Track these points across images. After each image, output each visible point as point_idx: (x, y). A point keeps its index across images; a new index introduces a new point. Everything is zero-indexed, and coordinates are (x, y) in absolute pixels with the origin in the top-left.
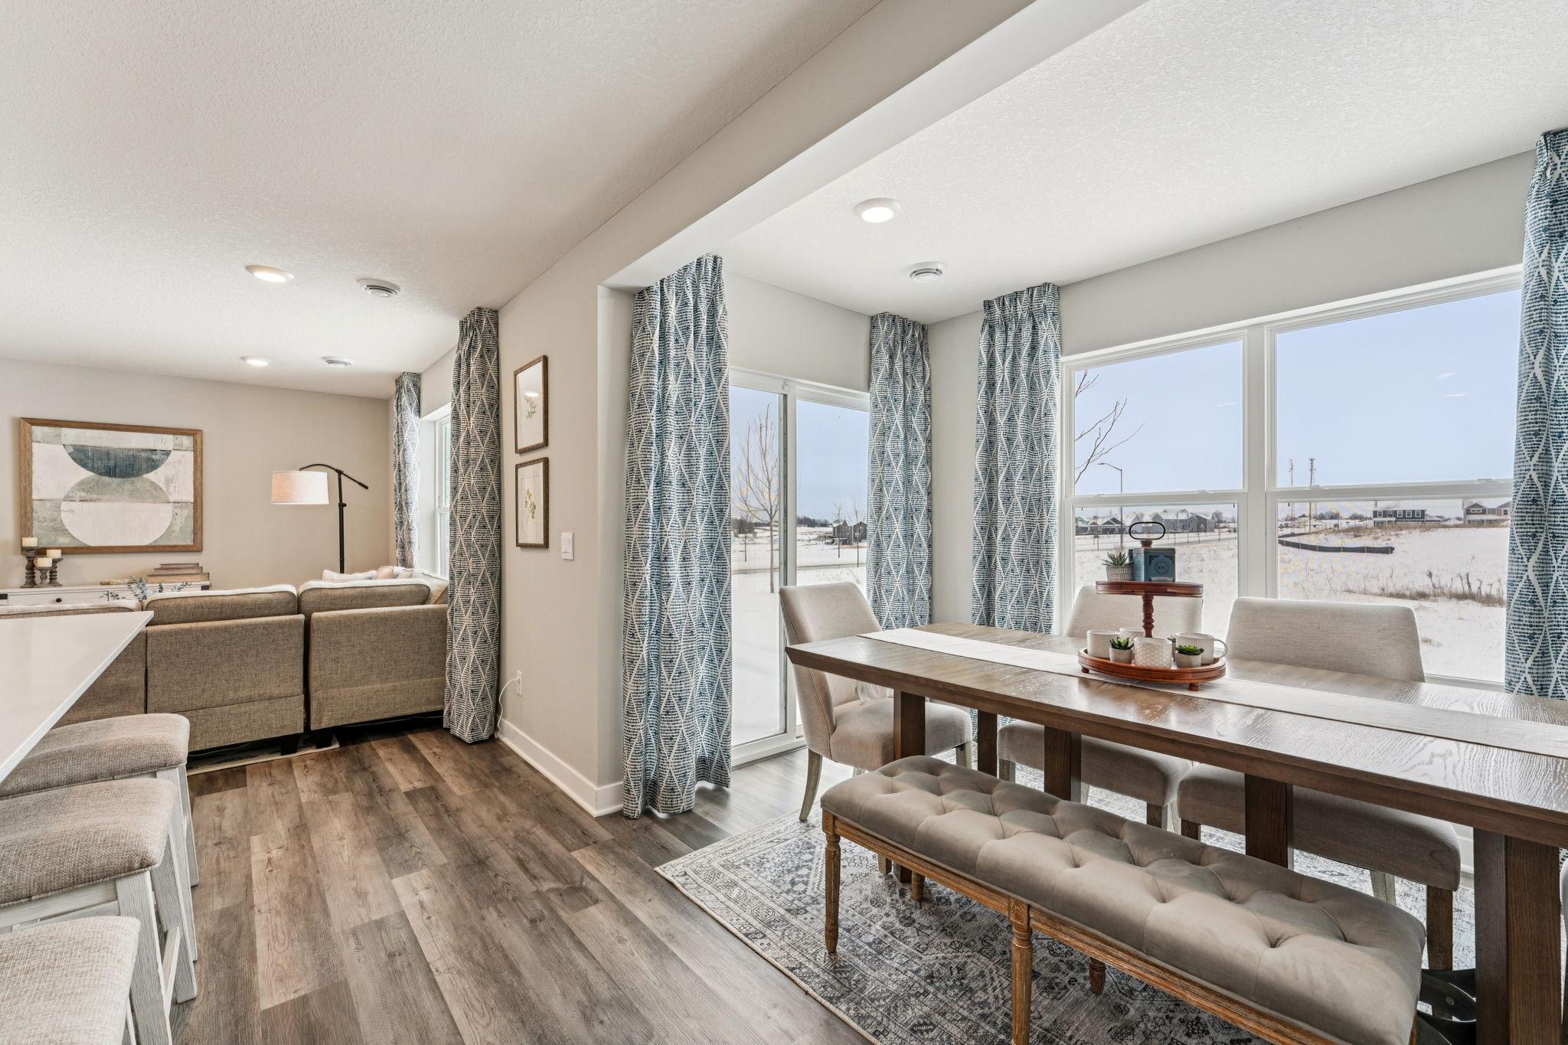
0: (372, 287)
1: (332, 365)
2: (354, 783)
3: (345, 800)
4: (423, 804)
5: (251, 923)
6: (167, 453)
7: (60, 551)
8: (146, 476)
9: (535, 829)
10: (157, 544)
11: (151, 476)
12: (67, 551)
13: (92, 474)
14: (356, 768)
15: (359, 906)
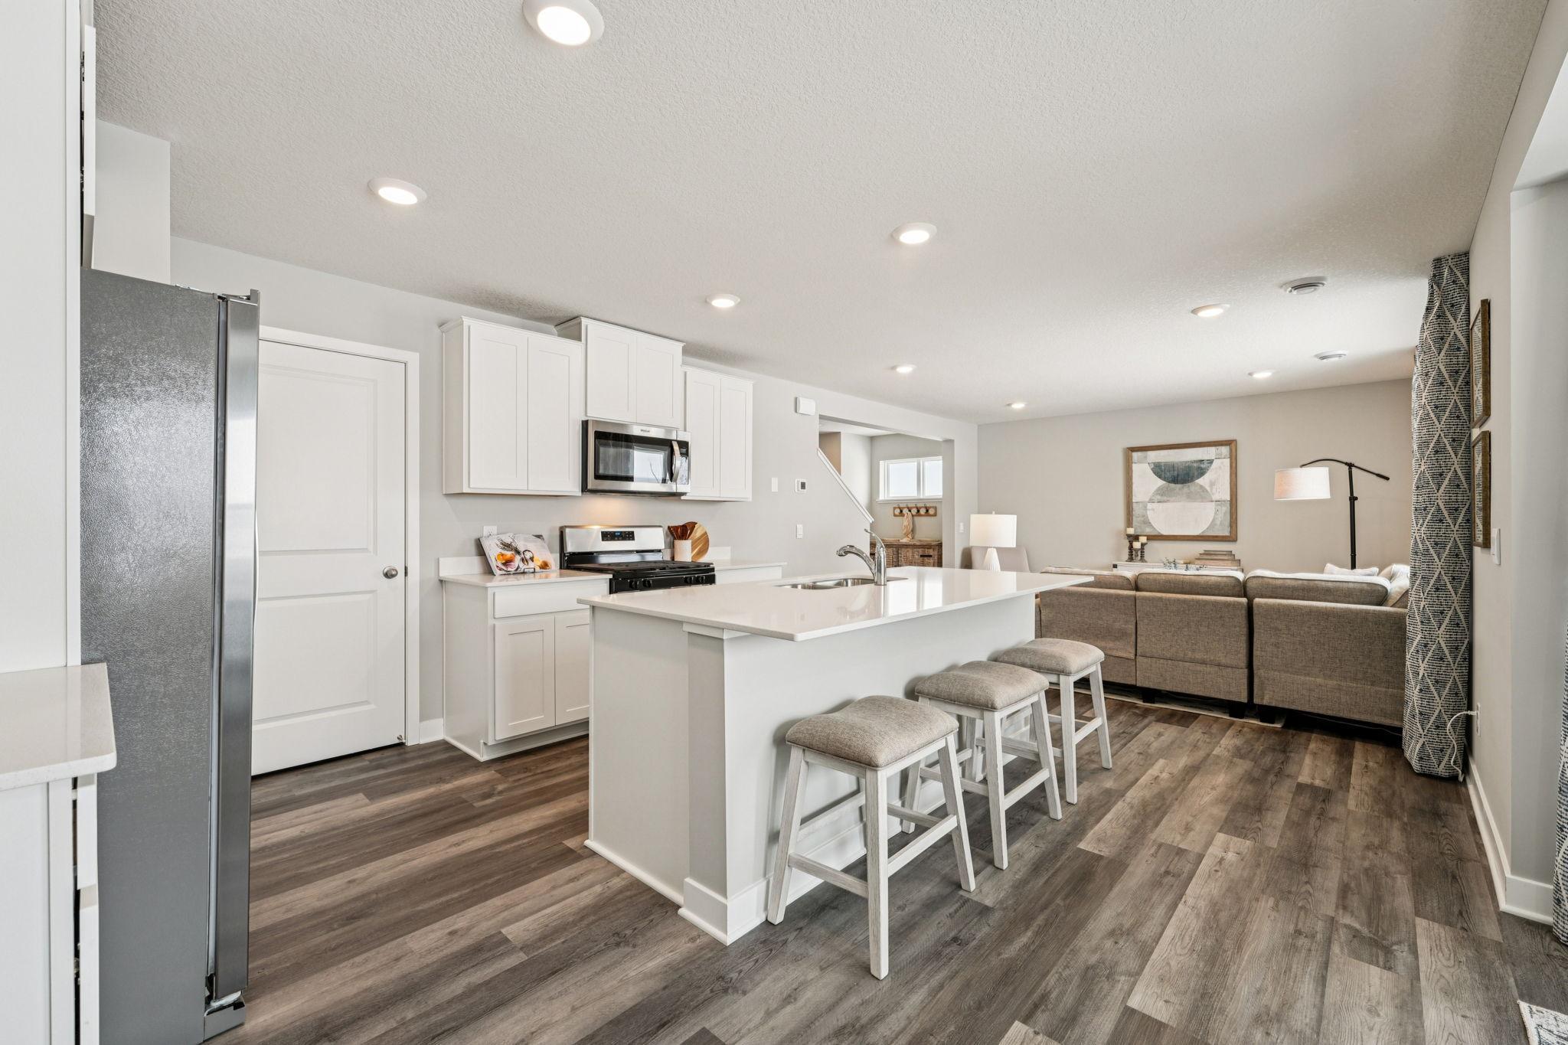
0: (1296, 288)
1: (1325, 361)
2: (1264, 757)
3: (1243, 766)
4: (1305, 800)
5: (1115, 803)
6: (1211, 462)
7: (1146, 538)
8: (1197, 481)
9: (1399, 876)
10: (1205, 534)
11: (1200, 481)
12: (1150, 538)
13: (1164, 482)
14: (1278, 748)
15: (1180, 834)
